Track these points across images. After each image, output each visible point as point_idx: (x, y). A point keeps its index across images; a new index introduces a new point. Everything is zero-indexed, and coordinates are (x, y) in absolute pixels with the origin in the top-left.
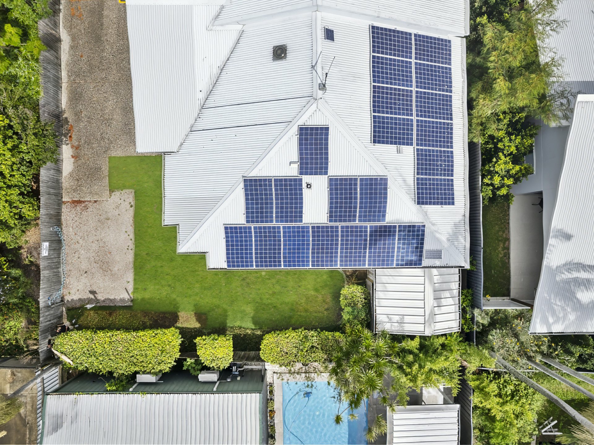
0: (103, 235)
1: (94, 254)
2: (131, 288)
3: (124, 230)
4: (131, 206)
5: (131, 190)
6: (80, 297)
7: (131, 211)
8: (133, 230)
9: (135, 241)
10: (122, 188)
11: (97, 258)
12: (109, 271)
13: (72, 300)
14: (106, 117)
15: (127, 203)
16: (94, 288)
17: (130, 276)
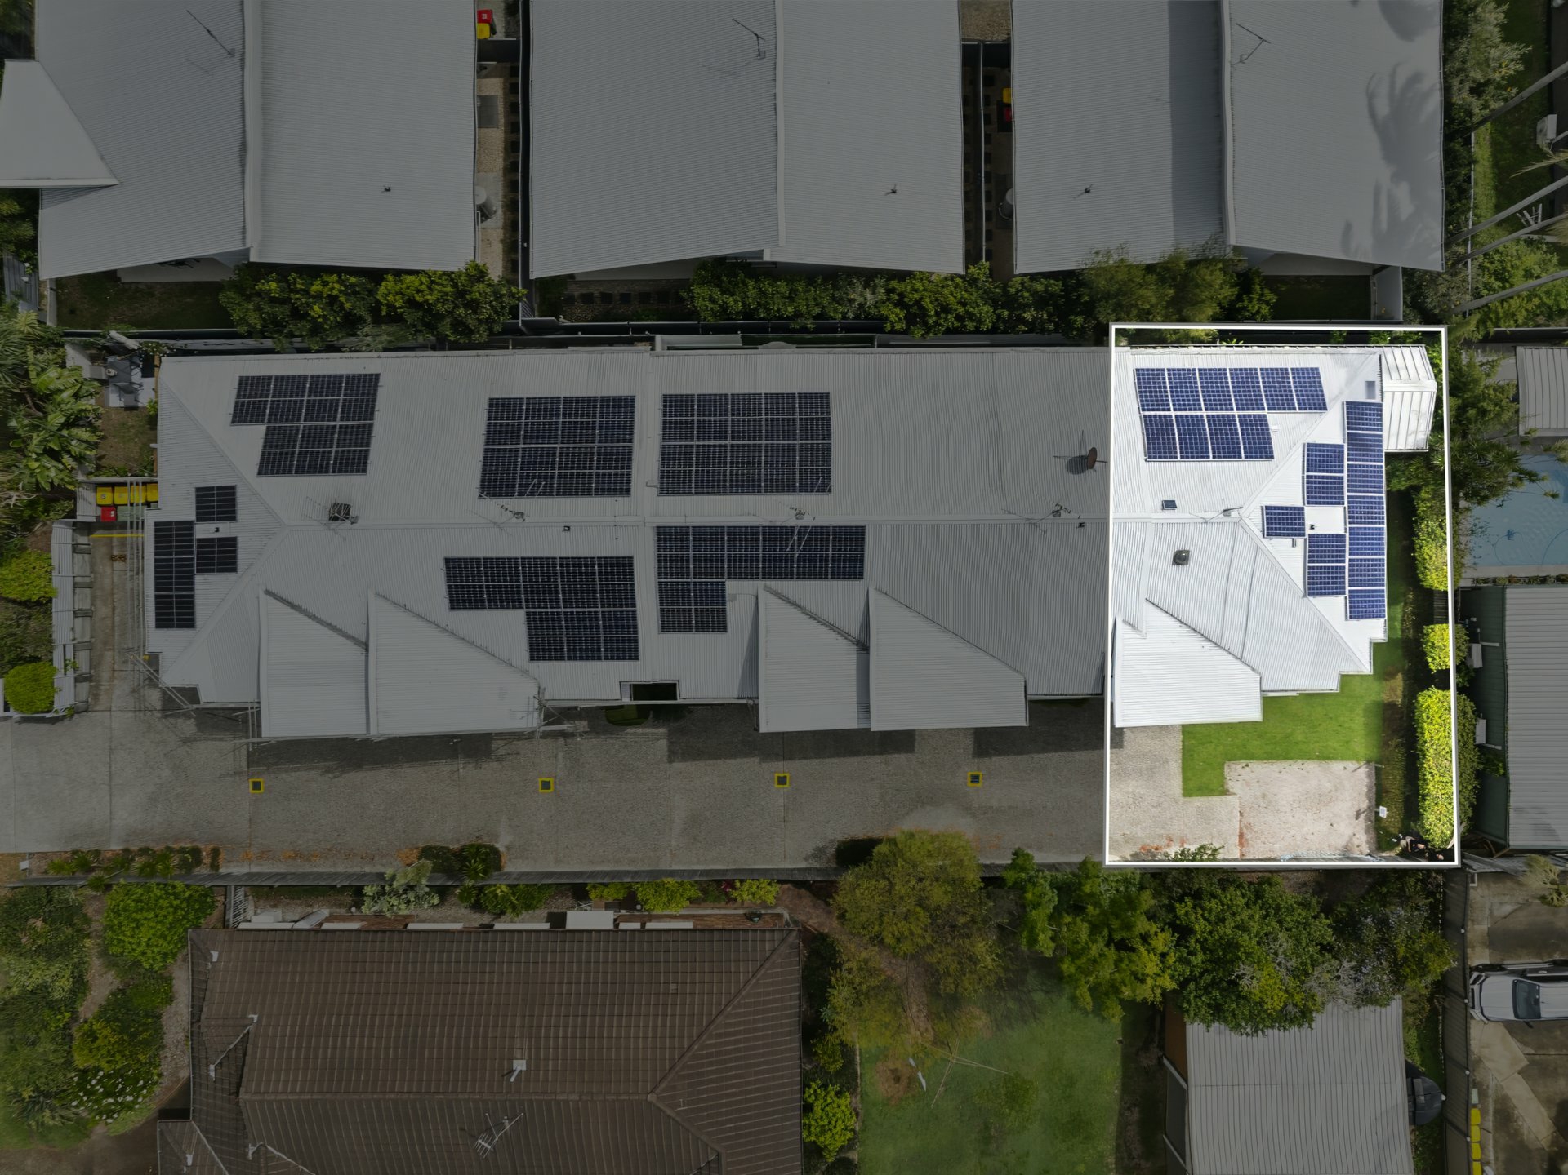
0: (1285, 802)
1: (1309, 814)
2: (1351, 765)
3: (1278, 775)
4: (1247, 765)
5: (1226, 767)
6: (1363, 831)
7: (1254, 765)
8: (1279, 763)
9: (1292, 759)
10: (1222, 779)
11: (1314, 809)
12: (1332, 794)
13: (1368, 842)
14: (1131, 800)
15: (1243, 772)
16: (1353, 813)
17: (1337, 766)
